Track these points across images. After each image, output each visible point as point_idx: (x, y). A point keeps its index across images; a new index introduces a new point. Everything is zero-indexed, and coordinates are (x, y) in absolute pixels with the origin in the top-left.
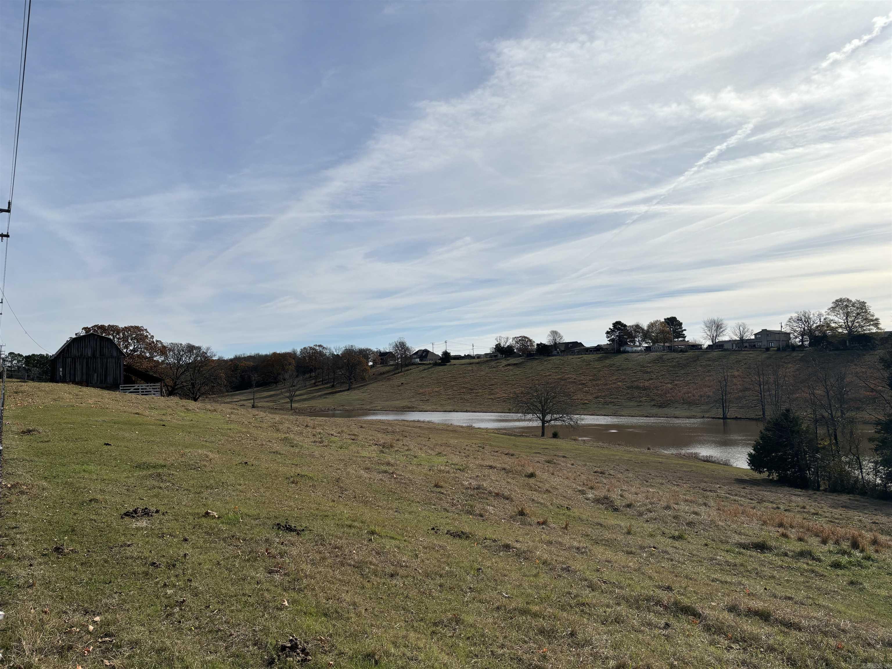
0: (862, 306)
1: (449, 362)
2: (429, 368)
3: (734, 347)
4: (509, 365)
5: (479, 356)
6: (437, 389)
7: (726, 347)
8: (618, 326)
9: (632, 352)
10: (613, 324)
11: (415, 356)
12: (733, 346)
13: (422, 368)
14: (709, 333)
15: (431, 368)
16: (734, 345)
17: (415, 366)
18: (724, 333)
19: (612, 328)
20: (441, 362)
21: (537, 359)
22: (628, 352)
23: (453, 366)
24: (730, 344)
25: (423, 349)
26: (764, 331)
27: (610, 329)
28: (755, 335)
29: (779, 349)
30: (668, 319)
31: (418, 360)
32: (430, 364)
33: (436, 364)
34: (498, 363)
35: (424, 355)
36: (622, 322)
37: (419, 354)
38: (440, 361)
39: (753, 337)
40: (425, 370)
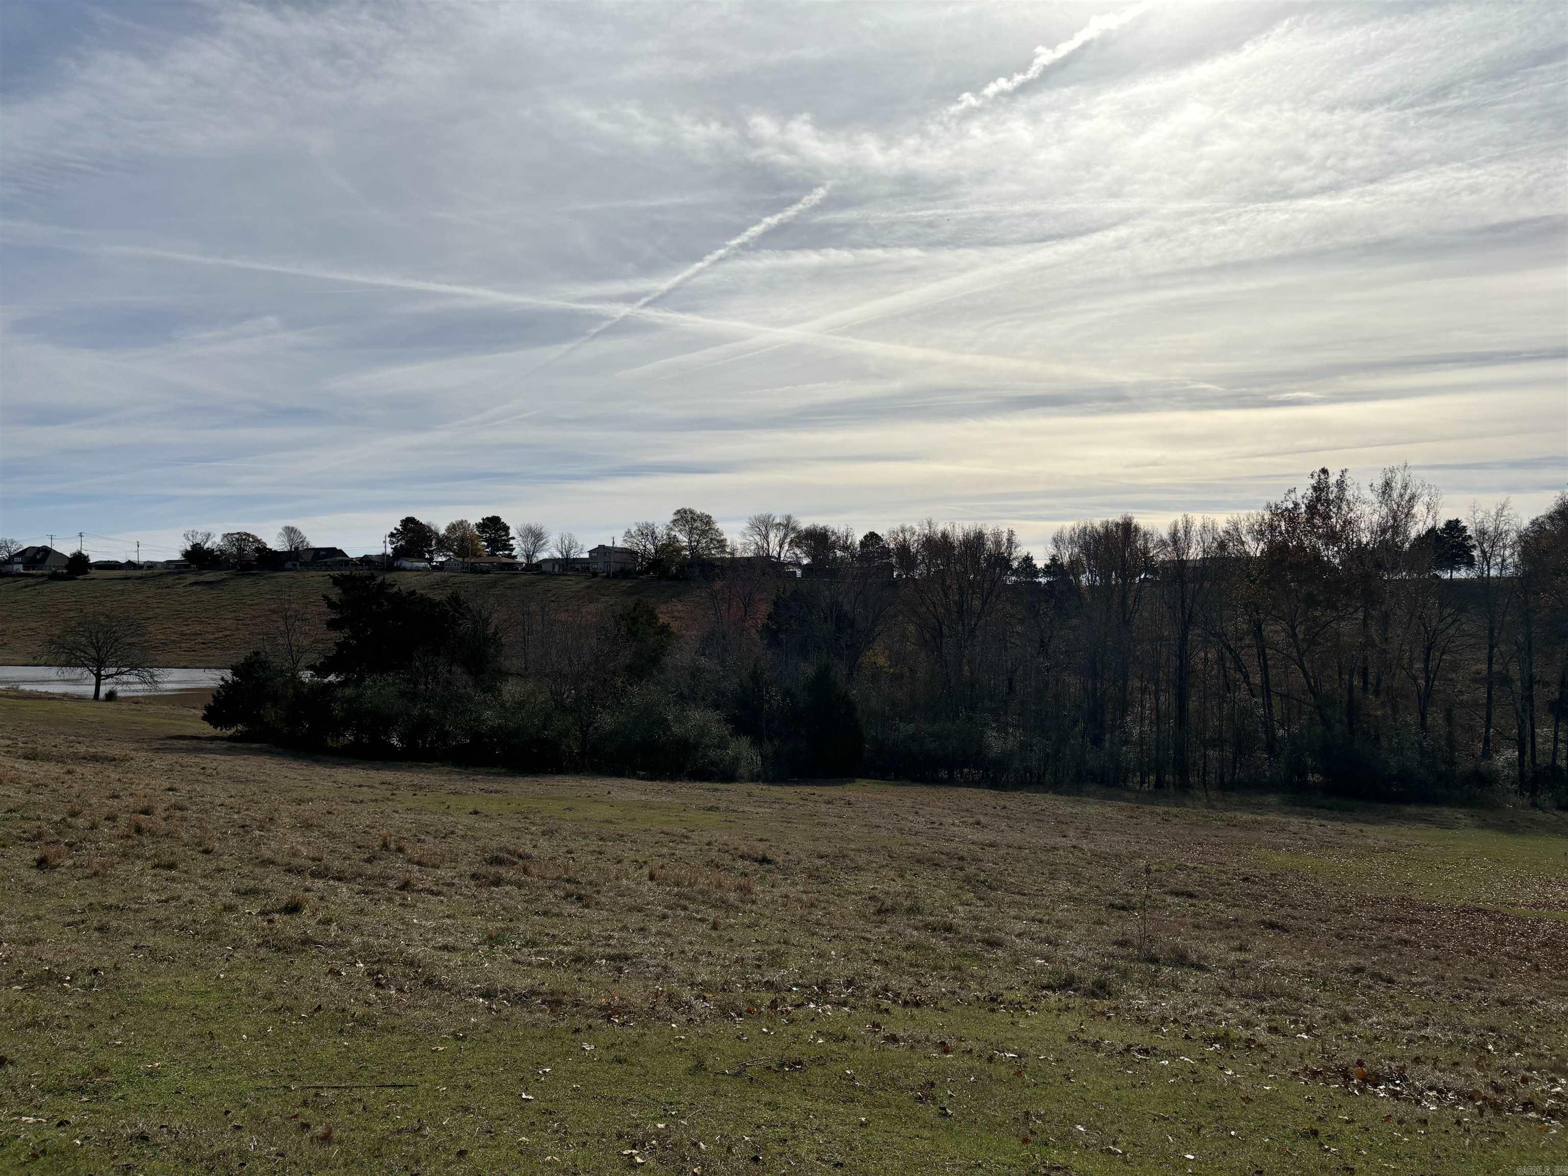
0: (707, 521)
1: (86, 573)
2: (37, 584)
3: (556, 570)
4: (196, 583)
5: (151, 565)
6: (33, 625)
7: (545, 567)
8: (409, 523)
9: (411, 570)
10: (402, 521)
11: (19, 559)
12: (554, 568)
13: (23, 582)
14: (523, 546)
15: (43, 583)
16: (557, 567)
17: (10, 579)
18: (545, 547)
19: (399, 528)
20: (67, 573)
21: (253, 575)
22: (405, 569)
23: (88, 582)
24: (550, 564)
25: (39, 544)
26: (602, 548)
27: (396, 529)
28: (590, 552)
29: (608, 576)
30: (487, 518)
31: (20, 568)
32: (43, 575)
33: (55, 577)
34: (179, 579)
35: (38, 557)
36: (417, 518)
37: (27, 554)
38: (65, 571)
39: (587, 556)
40: (26, 587)
